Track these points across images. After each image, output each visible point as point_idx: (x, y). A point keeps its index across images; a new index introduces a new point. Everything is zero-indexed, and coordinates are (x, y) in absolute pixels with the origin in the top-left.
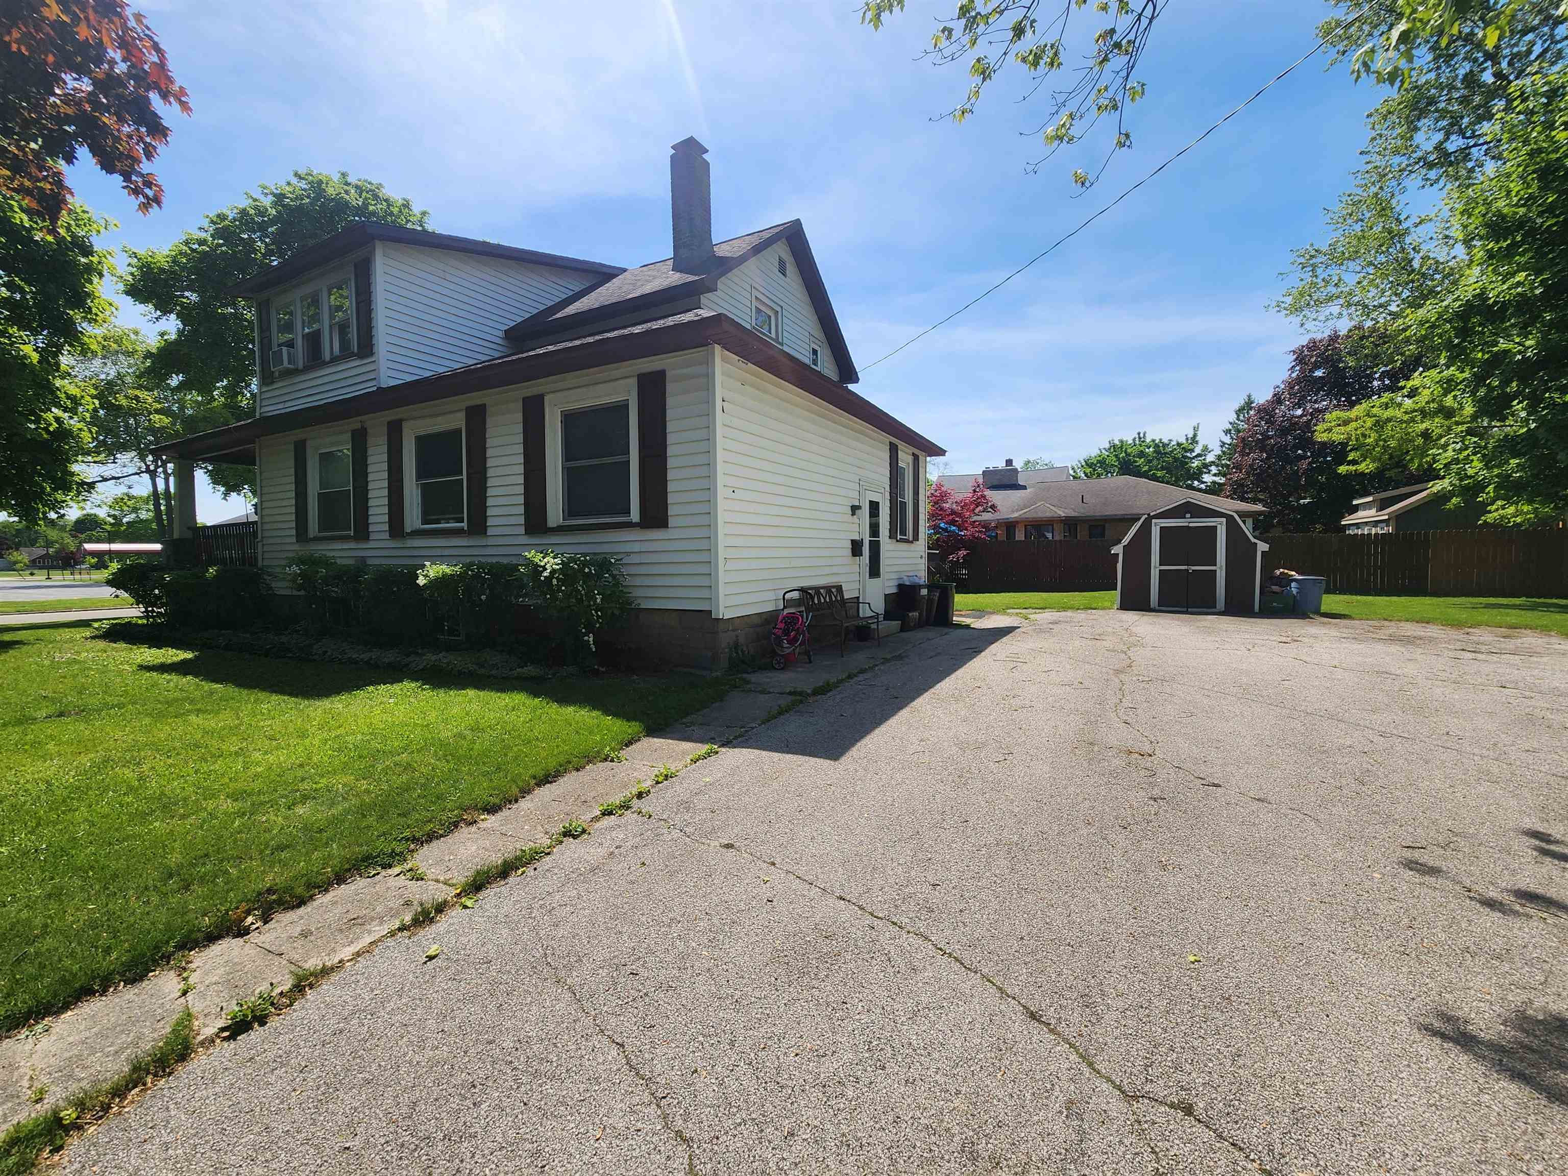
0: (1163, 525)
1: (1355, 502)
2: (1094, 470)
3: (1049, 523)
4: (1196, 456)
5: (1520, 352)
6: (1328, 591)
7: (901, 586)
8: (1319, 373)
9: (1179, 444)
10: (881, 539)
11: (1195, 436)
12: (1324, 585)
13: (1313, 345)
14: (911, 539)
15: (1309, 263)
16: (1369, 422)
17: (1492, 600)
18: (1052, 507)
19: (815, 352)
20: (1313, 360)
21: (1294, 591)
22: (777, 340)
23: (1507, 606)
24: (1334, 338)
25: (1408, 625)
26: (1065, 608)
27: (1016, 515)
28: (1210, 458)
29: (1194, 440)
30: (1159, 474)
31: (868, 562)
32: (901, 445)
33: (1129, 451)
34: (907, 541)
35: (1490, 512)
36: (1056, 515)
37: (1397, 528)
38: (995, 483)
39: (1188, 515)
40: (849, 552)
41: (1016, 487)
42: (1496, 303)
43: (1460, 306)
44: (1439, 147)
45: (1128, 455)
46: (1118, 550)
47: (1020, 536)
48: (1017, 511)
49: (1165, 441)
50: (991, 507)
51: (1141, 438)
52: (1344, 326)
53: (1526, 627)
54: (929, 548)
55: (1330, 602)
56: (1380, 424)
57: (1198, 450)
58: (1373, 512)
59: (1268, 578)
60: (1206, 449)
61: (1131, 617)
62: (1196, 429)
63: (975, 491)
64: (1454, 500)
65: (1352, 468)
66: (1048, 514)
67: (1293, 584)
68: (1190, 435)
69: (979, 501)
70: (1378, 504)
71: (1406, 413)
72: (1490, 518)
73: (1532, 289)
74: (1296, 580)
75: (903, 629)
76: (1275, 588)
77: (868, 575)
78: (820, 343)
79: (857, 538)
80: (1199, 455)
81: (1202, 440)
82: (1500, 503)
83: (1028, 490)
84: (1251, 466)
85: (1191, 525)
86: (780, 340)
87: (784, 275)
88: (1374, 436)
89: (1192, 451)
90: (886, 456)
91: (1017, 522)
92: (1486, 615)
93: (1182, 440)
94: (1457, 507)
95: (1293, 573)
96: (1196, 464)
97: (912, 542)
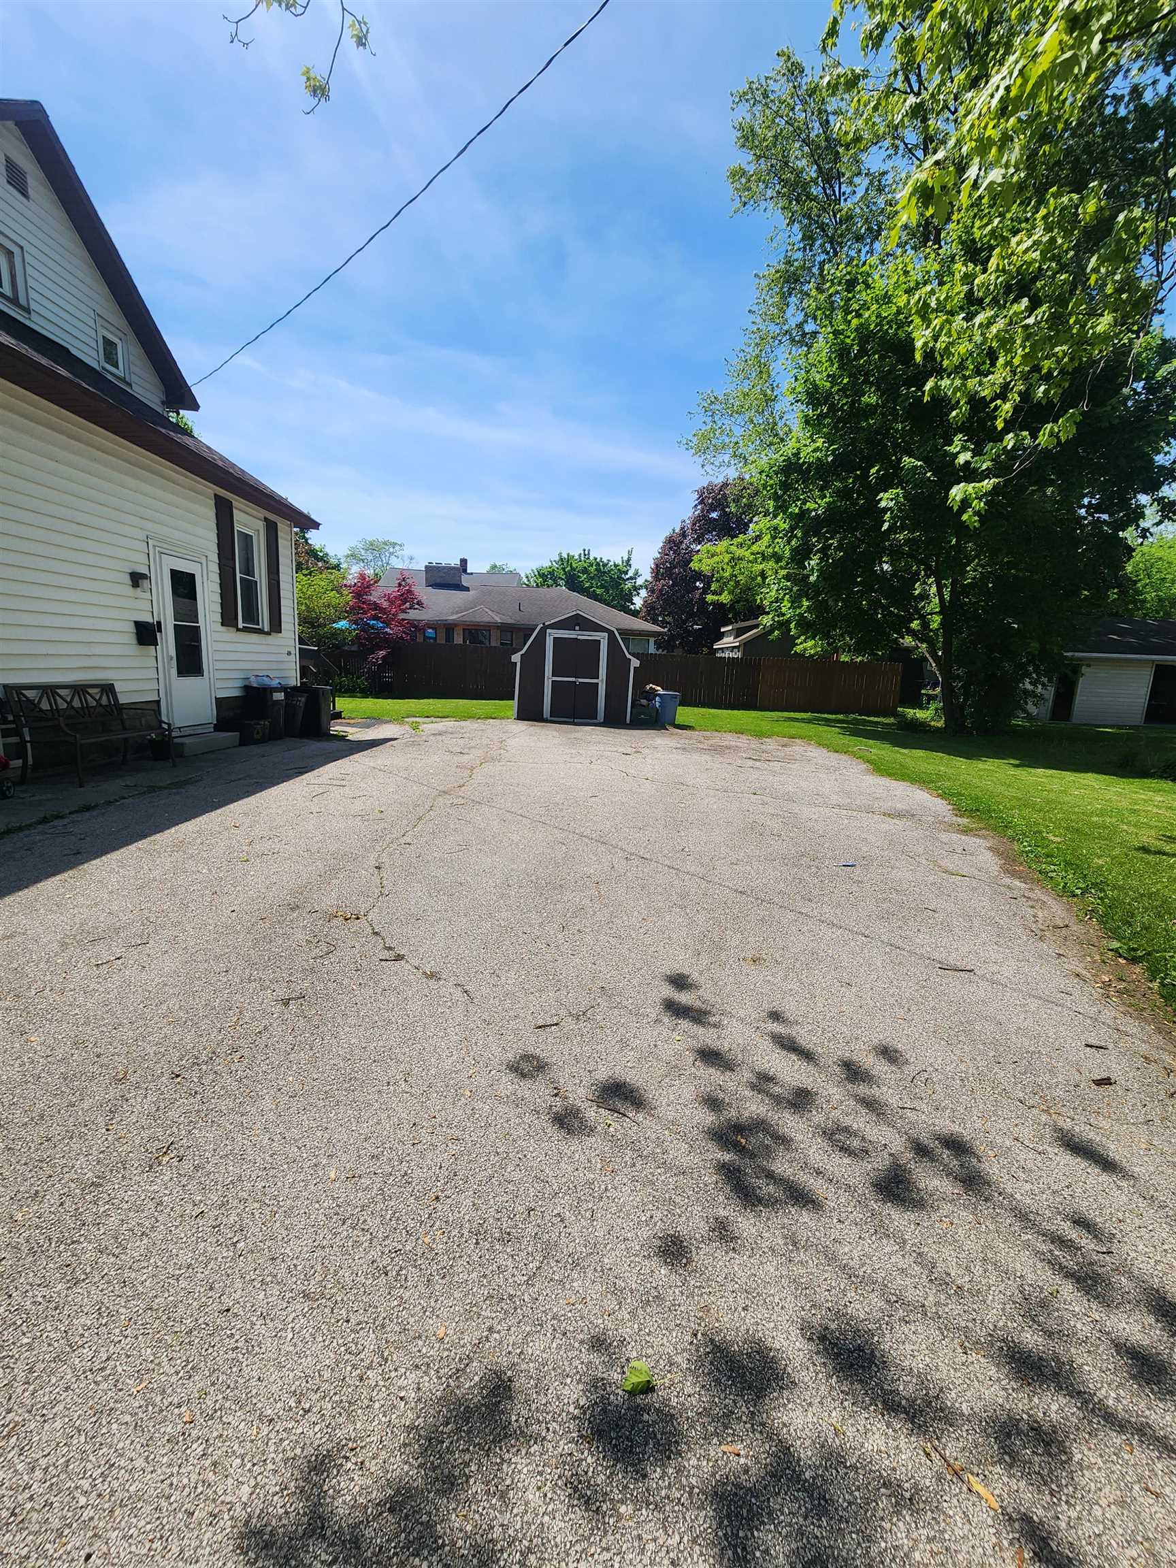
0: (556, 636)
1: (722, 630)
2: (545, 581)
3: (488, 628)
4: (628, 579)
5: (815, 510)
6: (682, 704)
7: (247, 688)
8: (714, 515)
9: (616, 566)
10: (201, 624)
11: (629, 560)
12: (678, 700)
13: (709, 489)
14: (266, 629)
15: (711, 406)
16: (727, 558)
17: (792, 715)
18: (490, 613)
19: (109, 346)
20: (710, 501)
21: (657, 704)
22: (14, 301)
23: (796, 720)
24: (725, 485)
25: (728, 736)
26: (465, 717)
27: (454, 617)
28: (640, 581)
29: (628, 563)
30: (599, 591)
31: (173, 652)
32: (237, 502)
33: (574, 566)
34: (260, 632)
35: (797, 644)
36: (492, 621)
37: (744, 654)
38: (438, 581)
39: (577, 628)
40: (132, 639)
41: (459, 587)
42: (804, 463)
43: (784, 461)
44: (800, 326)
45: (573, 569)
46: (516, 658)
47: (458, 639)
48: (457, 613)
49: (605, 560)
50: (418, 604)
51: (587, 554)
52: (732, 474)
53: (800, 737)
54: (301, 641)
55: (684, 714)
56: (735, 560)
57: (630, 574)
58: (731, 639)
59: (640, 692)
60: (636, 573)
61: (523, 726)
62: (630, 553)
63: (400, 585)
64: (776, 633)
65: (716, 598)
66: (486, 619)
67: (657, 699)
68: (625, 558)
69: (406, 597)
70: (734, 632)
71: (752, 554)
72: (798, 649)
73: (827, 456)
74: (659, 695)
75: (243, 742)
76: (644, 702)
77: (174, 671)
78: (122, 336)
79: (147, 618)
80: (631, 578)
81: (635, 564)
82: (803, 638)
83: (471, 593)
84: (661, 591)
85: (579, 637)
86: (22, 301)
87: (25, 194)
88: (729, 570)
89: (626, 573)
90: (211, 513)
91: (456, 625)
92: (778, 728)
93: (619, 562)
94: (778, 638)
95: (659, 688)
96: (629, 585)
97: (268, 634)
